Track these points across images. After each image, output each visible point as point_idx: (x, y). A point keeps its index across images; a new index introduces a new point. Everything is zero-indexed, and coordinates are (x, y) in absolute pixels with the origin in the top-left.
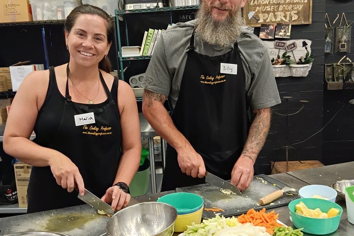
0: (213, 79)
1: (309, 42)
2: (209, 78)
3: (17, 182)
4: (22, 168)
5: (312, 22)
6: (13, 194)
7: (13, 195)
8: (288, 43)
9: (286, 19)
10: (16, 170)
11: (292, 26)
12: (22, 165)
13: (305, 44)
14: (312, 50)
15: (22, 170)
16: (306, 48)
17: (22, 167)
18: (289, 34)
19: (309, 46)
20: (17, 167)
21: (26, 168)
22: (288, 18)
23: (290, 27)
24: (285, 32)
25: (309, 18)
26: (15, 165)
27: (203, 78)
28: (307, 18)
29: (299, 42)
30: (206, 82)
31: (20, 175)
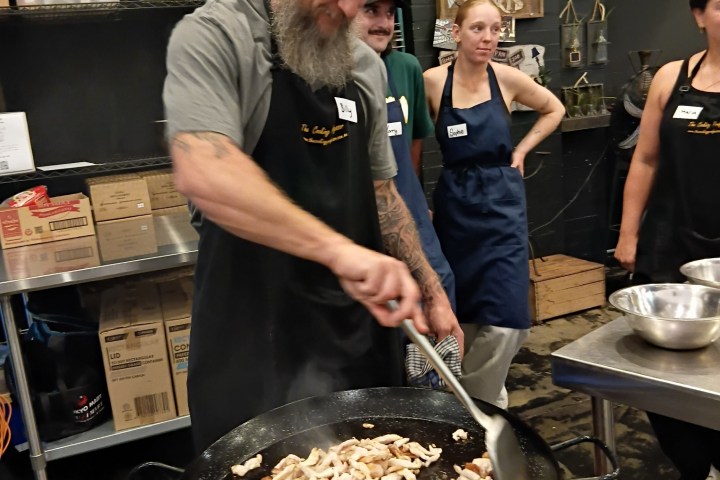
0: (327, 133)
1: (541, 50)
2: (318, 132)
3: (109, 373)
4: (121, 339)
5: (545, 14)
6: (91, 404)
7: (90, 409)
8: (513, 50)
9: (506, 7)
10: (104, 345)
11: (517, 21)
12: (120, 332)
13: (535, 53)
14: (546, 62)
15: (123, 342)
16: (537, 60)
17: (122, 337)
18: (513, 35)
19: (541, 56)
20: (107, 339)
21: (133, 335)
22: (509, 7)
23: (514, 22)
24: (506, 31)
25: (539, 7)
26: (102, 337)
27: (306, 130)
28: (536, 8)
29: (527, 49)
30: (311, 140)
31: (117, 356)
